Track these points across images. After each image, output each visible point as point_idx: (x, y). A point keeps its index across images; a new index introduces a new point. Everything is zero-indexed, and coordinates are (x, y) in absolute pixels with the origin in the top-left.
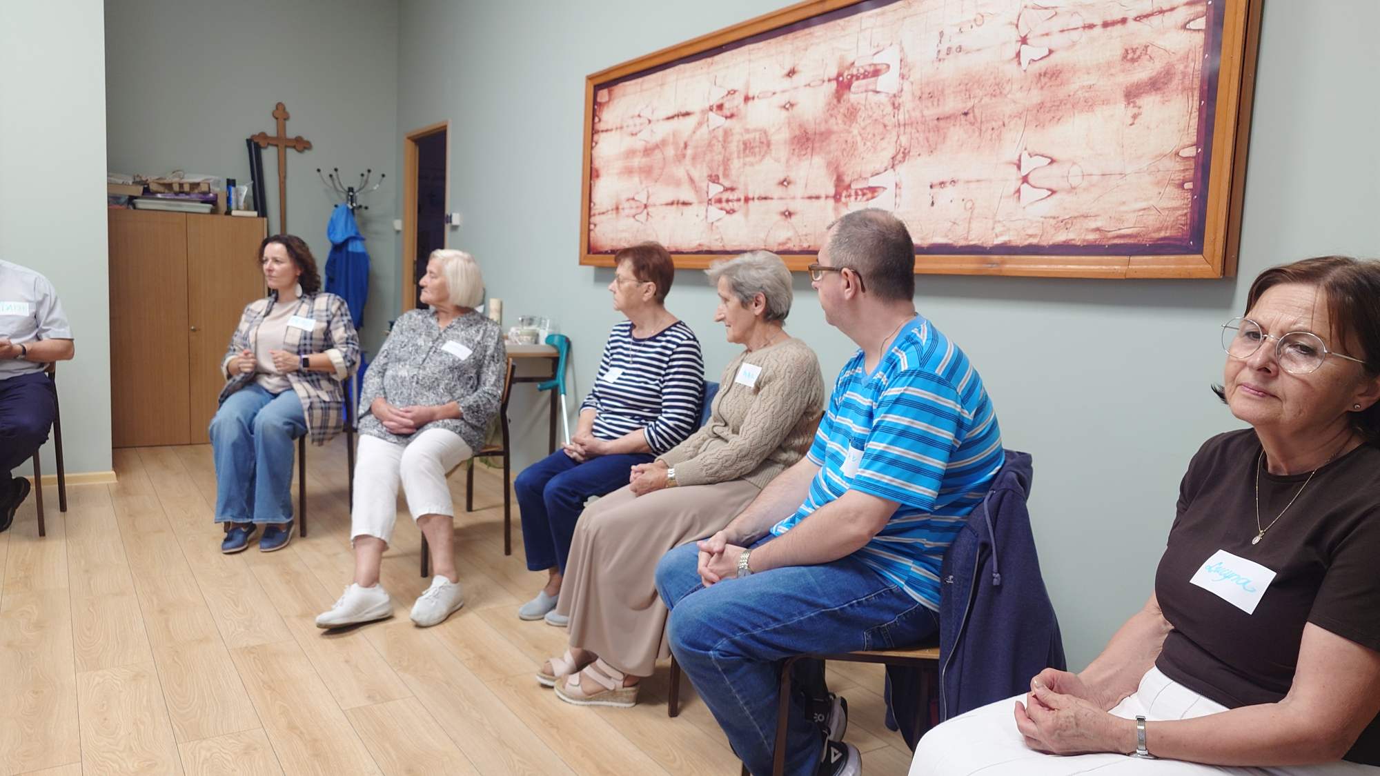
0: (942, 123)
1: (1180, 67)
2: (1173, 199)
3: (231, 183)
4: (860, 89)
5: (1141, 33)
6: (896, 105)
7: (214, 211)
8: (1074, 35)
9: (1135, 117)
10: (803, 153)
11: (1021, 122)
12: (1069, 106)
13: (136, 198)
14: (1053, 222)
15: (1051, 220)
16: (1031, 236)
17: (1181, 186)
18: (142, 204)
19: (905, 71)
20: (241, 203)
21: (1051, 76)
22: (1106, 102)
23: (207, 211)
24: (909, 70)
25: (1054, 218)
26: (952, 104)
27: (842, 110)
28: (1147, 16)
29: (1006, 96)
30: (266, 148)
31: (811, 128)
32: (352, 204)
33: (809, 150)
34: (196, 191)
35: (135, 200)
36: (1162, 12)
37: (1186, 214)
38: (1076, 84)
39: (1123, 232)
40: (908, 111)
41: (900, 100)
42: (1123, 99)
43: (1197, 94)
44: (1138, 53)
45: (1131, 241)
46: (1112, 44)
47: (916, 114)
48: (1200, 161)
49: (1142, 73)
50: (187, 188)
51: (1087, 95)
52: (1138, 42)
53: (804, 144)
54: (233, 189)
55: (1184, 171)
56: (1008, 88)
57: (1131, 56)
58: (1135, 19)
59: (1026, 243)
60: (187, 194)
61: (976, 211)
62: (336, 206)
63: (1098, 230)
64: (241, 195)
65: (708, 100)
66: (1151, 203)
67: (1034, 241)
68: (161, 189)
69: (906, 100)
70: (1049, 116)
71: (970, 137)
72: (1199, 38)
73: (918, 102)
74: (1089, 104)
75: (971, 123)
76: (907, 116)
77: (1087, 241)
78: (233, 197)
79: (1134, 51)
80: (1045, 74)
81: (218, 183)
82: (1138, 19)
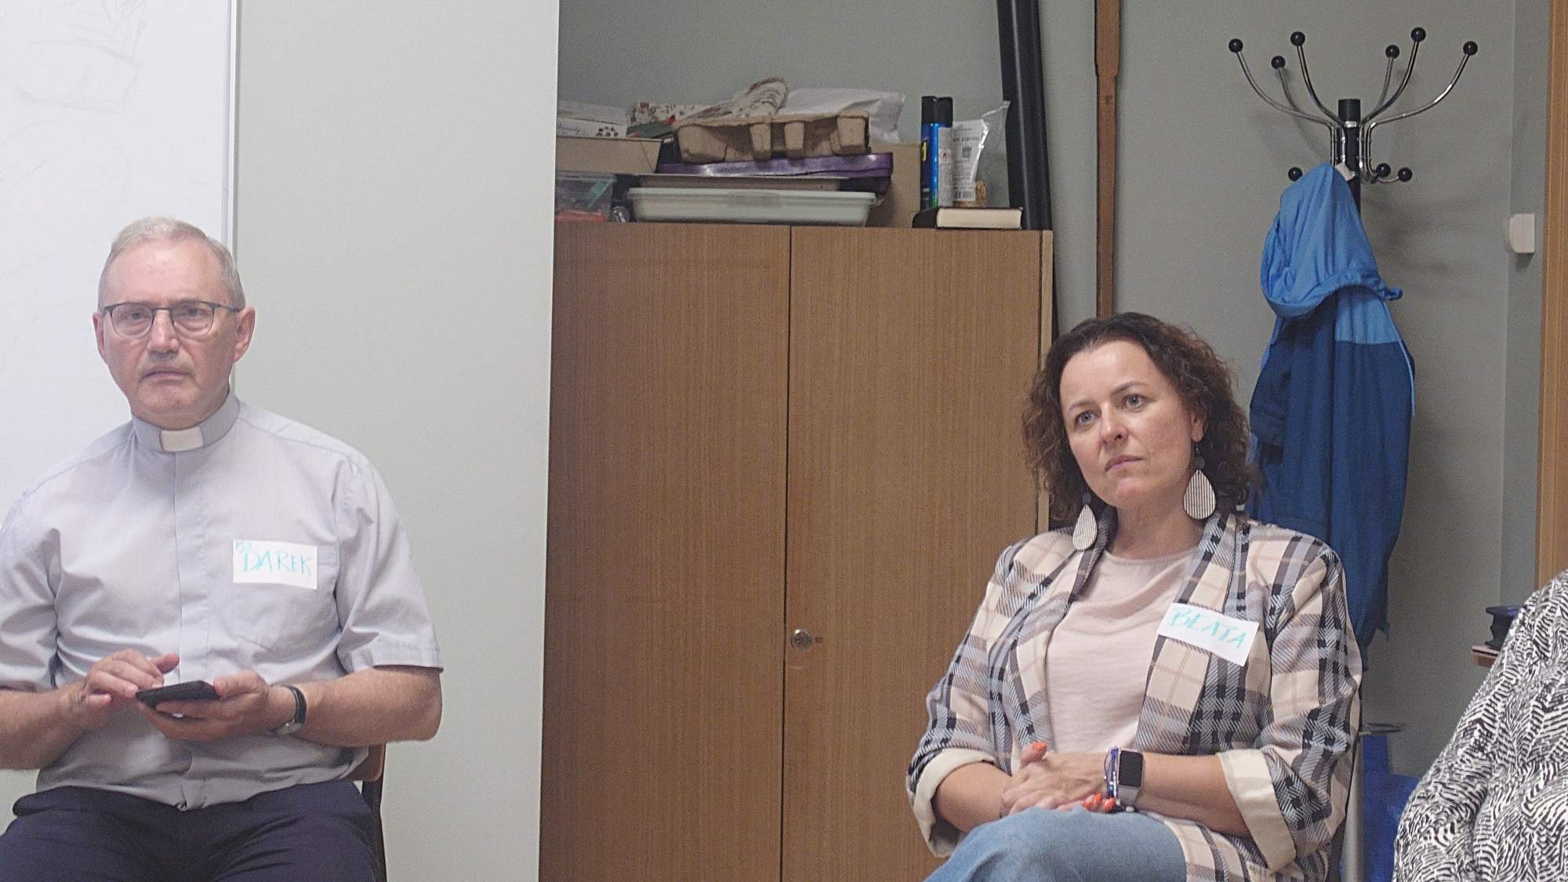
3: (937, 111)
13: (637, 181)
18: (656, 201)
20: (969, 184)
23: (858, 214)
32: (1352, 165)
34: (825, 147)
35: (634, 191)
50: (794, 139)
54: (942, 132)
60: (797, 158)
62: (1295, 174)
64: (967, 150)
68: (716, 148)
78: (942, 162)
81: (892, 116)
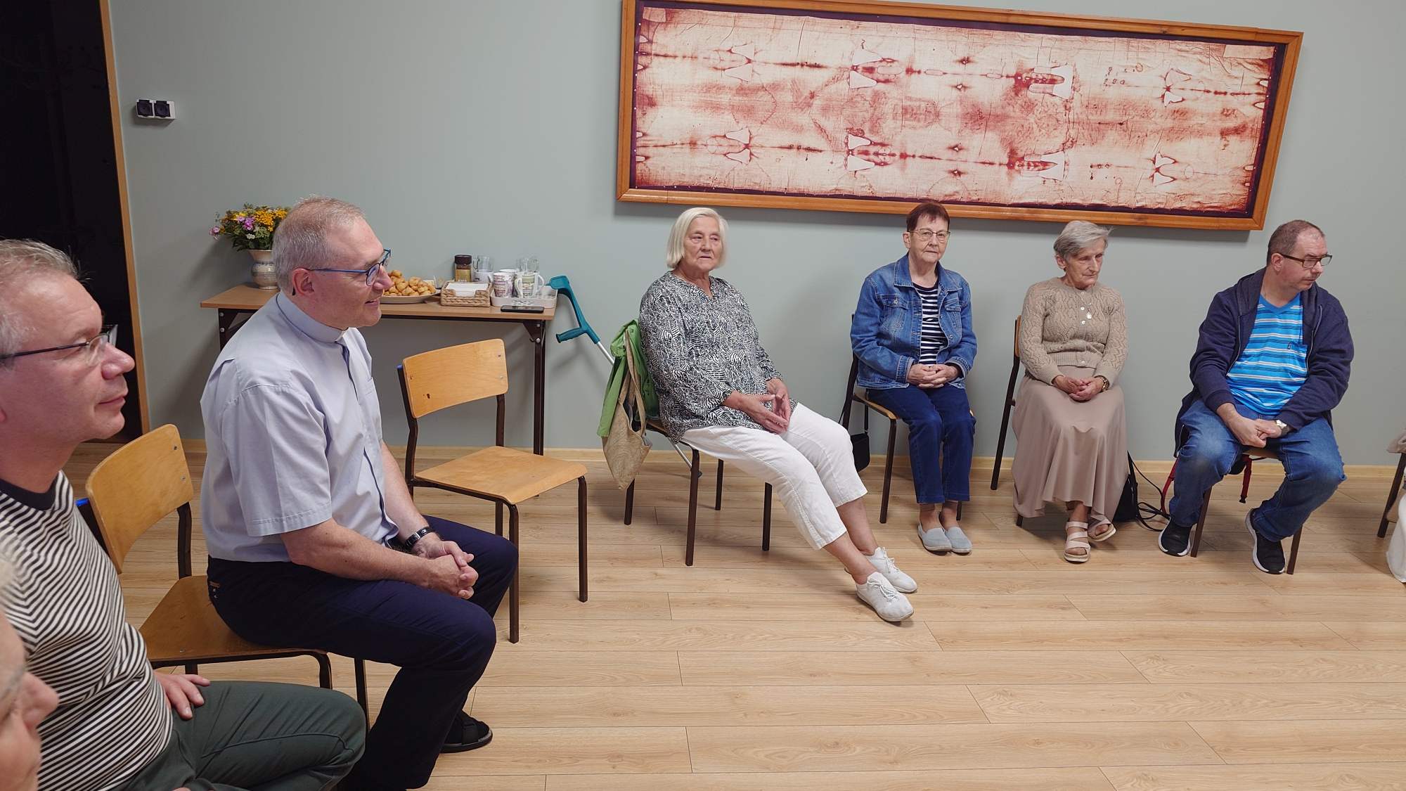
0: (1102, 127)
1: (1250, 125)
2: (1239, 190)
4: (1038, 90)
5: (1233, 102)
6: (1068, 108)
8: (1199, 94)
9: (1225, 146)
10: (976, 127)
11: (1158, 136)
12: (1188, 132)
14: (1173, 196)
15: (1172, 195)
16: (1160, 203)
17: (1244, 184)
19: (1076, 86)
21: (1181, 114)
22: (1209, 134)
24: (1080, 86)
25: (1174, 194)
26: (1111, 116)
27: (1019, 102)
28: (1237, 94)
29: (1151, 119)
31: (985, 109)
33: (981, 126)
36: (1244, 94)
37: (1245, 199)
38: (1194, 121)
39: (1212, 205)
40: (1077, 114)
41: (1071, 105)
42: (1219, 135)
43: (1258, 139)
44: (1230, 112)
45: (1217, 210)
46: (1217, 104)
47: (1083, 117)
48: (1255, 174)
49: (1231, 123)
51: (1199, 128)
52: (1230, 106)
53: (977, 120)
55: (1246, 177)
56: (1153, 114)
57: (1226, 113)
58: (1231, 94)
59: (1157, 207)
61: (1123, 186)
63: (1199, 202)
65: (851, 60)
66: (1228, 191)
67: (1162, 206)
69: (1076, 104)
70: (1176, 136)
71: (1122, 139)
72: (1261, 113)
73: (1085, 109)
74: (1200, 134)
75: (1124, 130)
76: (1076, 117)
77: (1193, 208)
79: (1228, 111)
80: (1177, 111)
82: (1232, 94)
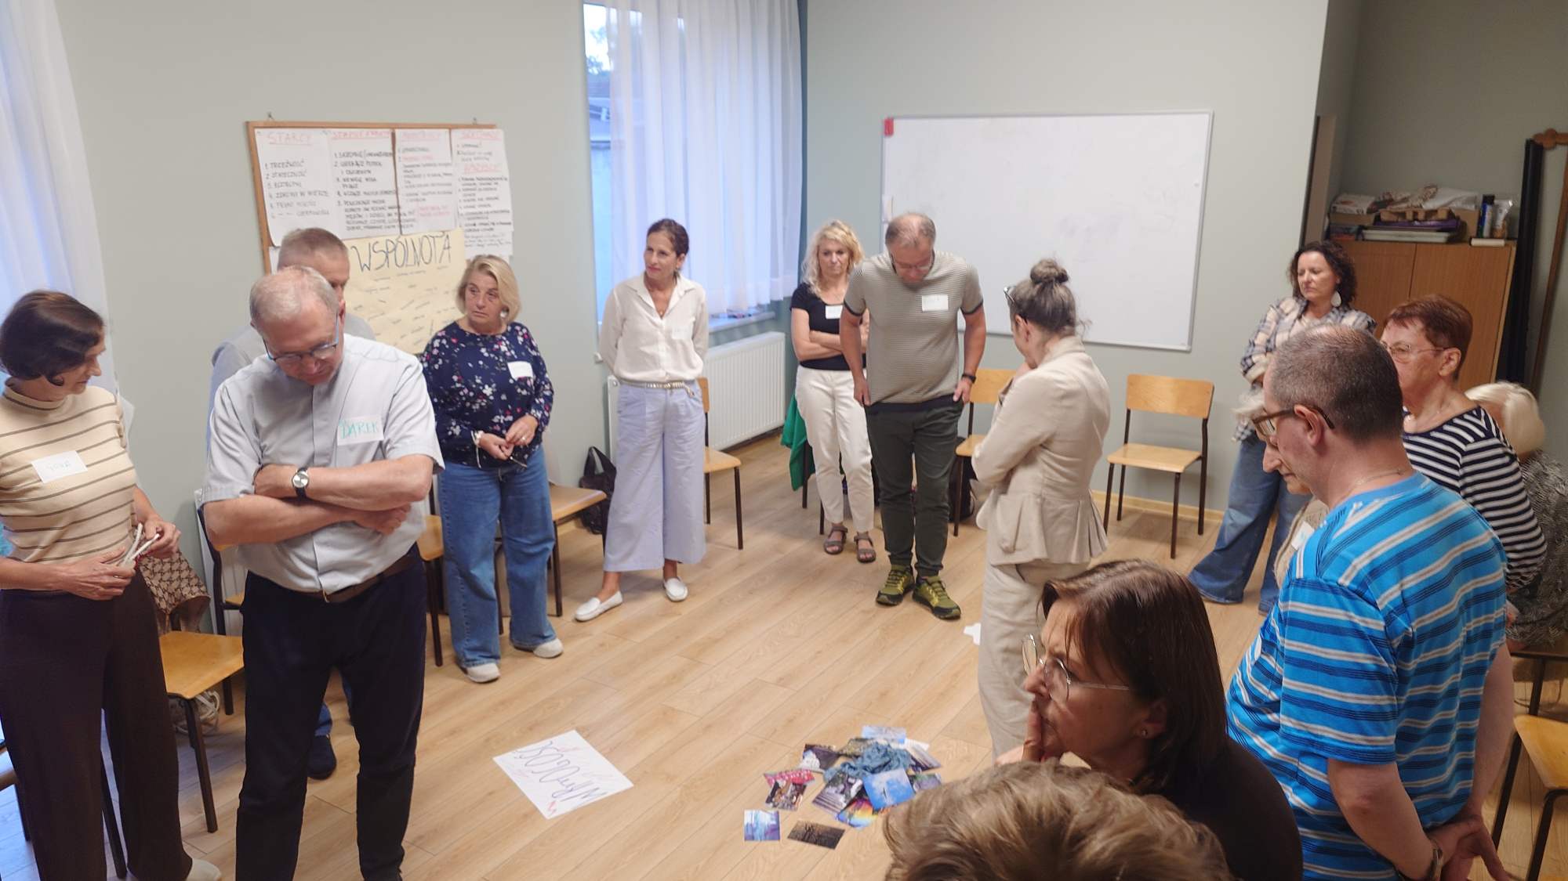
3: (1489, 200)
7: (1450, 241)
13: (1366, 228)
18: (1371, 235)
20: (1500, 222)
23: (1443, 239)
30: (1553, 148)
34: (1433, 218)
35: (1364, 231)
50: (1421, 216)
54: (1489, 208)
60: (1422, 222)
64: (1501, 212)
68: (1394, 218)
78: (1488, 217)
81: (1470, 201)
